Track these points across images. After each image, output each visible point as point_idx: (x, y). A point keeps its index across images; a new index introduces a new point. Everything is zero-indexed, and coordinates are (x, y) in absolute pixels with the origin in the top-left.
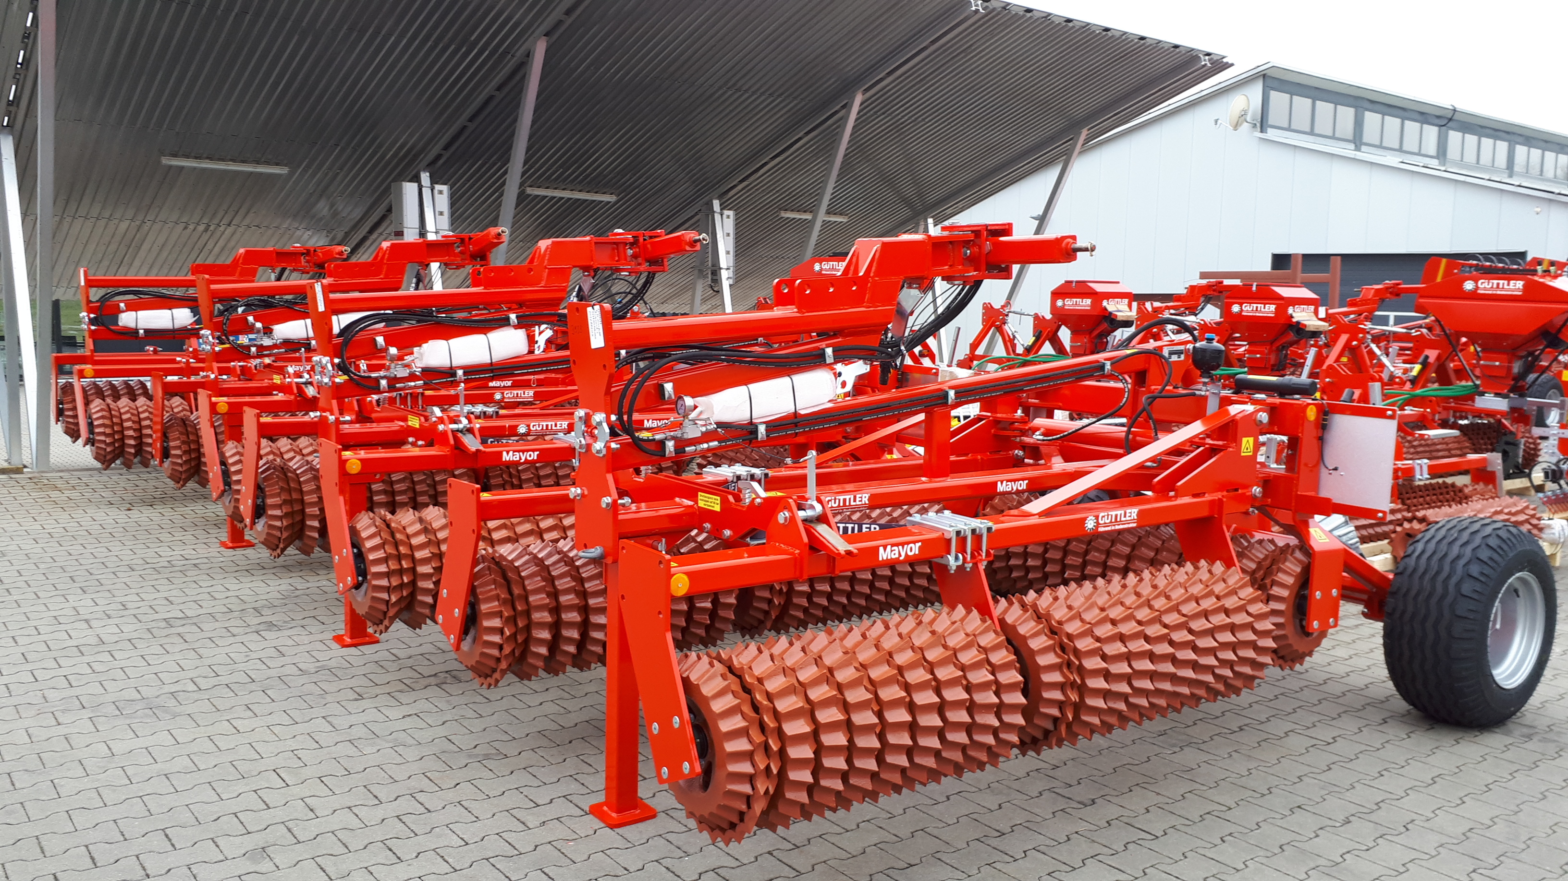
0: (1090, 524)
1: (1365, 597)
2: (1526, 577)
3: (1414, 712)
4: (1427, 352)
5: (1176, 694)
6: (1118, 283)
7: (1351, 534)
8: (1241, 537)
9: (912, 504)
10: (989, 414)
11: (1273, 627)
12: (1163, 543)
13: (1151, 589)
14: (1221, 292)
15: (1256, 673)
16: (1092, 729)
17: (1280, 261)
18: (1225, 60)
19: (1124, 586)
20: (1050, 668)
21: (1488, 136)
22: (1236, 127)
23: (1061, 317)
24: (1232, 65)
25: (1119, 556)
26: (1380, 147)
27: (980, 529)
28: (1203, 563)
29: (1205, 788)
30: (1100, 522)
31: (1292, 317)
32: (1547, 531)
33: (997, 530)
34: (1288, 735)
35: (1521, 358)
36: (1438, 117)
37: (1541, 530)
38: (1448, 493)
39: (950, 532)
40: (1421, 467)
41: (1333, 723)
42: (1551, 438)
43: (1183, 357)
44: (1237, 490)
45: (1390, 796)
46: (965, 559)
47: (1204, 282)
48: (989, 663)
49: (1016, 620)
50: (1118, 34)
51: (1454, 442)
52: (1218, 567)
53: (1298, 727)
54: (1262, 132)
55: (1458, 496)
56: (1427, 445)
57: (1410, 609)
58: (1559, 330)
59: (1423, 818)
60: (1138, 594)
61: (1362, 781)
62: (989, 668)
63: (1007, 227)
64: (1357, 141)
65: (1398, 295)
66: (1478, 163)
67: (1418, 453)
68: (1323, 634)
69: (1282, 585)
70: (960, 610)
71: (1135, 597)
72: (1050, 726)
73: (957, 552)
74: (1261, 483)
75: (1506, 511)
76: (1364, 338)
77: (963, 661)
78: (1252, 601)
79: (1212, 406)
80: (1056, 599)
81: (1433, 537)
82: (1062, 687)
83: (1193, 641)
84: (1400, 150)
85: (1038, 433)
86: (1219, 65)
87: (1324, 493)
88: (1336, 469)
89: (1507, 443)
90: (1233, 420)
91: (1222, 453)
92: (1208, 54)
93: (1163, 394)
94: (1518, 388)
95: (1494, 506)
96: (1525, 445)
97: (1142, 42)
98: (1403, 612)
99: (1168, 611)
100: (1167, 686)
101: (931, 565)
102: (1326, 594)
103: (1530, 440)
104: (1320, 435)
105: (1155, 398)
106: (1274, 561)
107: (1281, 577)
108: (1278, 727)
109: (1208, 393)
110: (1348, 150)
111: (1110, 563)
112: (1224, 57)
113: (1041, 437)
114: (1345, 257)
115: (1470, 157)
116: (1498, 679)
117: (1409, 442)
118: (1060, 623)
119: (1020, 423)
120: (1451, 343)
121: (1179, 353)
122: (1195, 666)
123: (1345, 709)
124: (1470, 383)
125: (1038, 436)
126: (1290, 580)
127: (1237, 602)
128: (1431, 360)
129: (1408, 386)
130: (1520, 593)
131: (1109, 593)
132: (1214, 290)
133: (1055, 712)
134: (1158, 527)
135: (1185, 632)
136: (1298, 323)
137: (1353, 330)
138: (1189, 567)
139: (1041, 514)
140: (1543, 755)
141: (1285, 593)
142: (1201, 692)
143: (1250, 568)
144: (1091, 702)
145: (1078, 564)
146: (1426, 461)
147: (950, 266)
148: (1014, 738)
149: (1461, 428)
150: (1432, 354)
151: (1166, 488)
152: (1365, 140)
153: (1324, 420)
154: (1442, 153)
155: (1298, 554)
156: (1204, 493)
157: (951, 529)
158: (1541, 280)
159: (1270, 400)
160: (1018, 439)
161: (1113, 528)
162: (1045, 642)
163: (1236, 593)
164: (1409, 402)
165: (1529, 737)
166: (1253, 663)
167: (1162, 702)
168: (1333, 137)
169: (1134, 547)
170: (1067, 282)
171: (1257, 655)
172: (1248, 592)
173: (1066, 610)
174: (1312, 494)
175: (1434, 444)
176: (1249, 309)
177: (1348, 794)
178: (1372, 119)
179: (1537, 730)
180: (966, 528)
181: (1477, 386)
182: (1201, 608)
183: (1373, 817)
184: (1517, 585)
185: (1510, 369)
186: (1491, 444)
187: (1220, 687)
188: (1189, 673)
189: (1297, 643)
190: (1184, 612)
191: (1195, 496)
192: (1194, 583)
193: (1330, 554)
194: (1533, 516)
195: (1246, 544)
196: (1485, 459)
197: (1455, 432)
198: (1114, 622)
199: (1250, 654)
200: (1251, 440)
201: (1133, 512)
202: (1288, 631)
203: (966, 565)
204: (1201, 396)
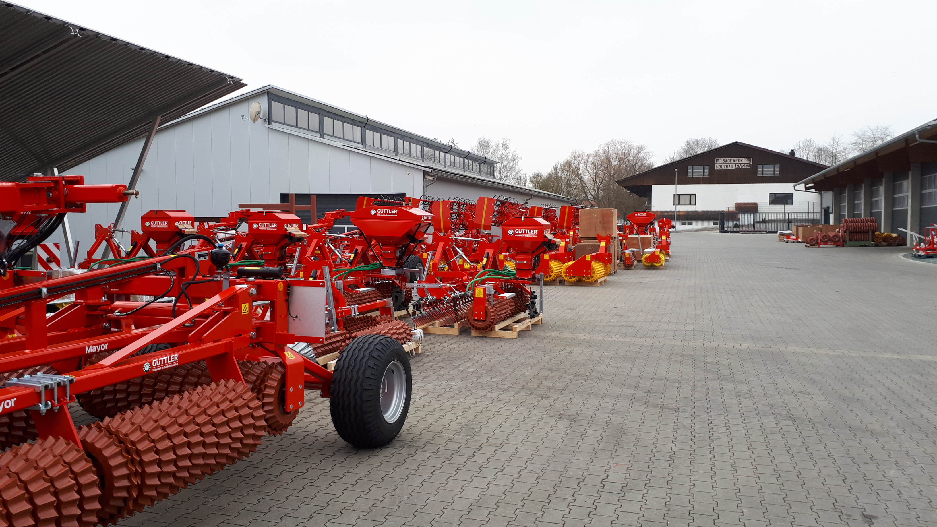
0: (146, 368)
1: (321, 386)
2: (396, 363)
3: (349, 445)
4: (357, 247)
5: (206, 465)
6: (185, 211)
7: (311, 352)
8: (248, 362)
9: (26, 368)
10: (83, 301)
11: (265, 413)
12: (202, 372)
13: (189, 403)
14: (249, 216)
15: (257, 442)
16: (152, 499)
17: (285, 197)
18: (242, 82)
19: (171, 404)
20: (119, 466)
21: (384, 134)
22: (254, 120)
23: (149, 233)
24: (246, 85)
25: (176, 384)
26: (333, 136)
27: (64, 382)
28: (222, 382)
29: (232, 517)
30: (154, 365)
31: (286, 230)
32: (414, 336)
33: (77, 381)
34: (282, 474)
35: (400, 248)
36: (360, 122)
37: (411, 336)
38: (368, 321)
39: (39, 387)
40: (354, 309)
41: (308, 461)
42: (415, 288)
43: (207, 258)
44: (241, 335)
45: (334, 496)
46: (52, 404)
47: (239, 210)
48: (72, 472)
49: (94, 439)
50: (175, 61)
51: (373, 294)
52: (231, 383)
53: (288, 467)
54: (269, 124)
55: (374, 322)
56: (360, 296)
57: (342, 389)
58: (415, 234)
59: (350, 505)
60: (179, 408)
61: (320, 492)
62: (72, 476)
63: (79, 178)
64: (321, 132)
65: (343, 217)
66: (381, 147)
67: (355, 301)
68: (296, 411)
69: (271, 387)
70: (51, 439)
71: (178, 410)
72: (122, 504)
73: (47, 400)
74: (255, 330)
75: (395, 328)
76: (325, 240)
77: (51, 475)
78: (252, 400)
79: (226, 286)
80: (123, 420)
81: (351, 348)
82: (128, 477)
83: (216, 431)
84: (343, 138)
85: (116, 311)
86: (238, 84)
87: (291, 332)
88: (296, 317)
89: (397, 292)
90: (236, 294)
91: (231, 314)
92: (232, 77)
93: (194, 281)
94: (399, 264)
95: (389, 326)
96: (405, 292)
97: (191, 67)
98: (339, 391)
99: (199, 415)
100: (200, 461)
101: (26, 411)
102: (296, 388)
103: (408, 290)
104: (287, 299)
105: (190, 284)
106: (266, 374)
107: (270, 383)
108: (277, 470)
109: (222, 279)
110: (316, 137)
111: (170, 389)
112: (241, 80)
113: (118, 314)
114: (318, 195)
115: (377, 144)
116: (386, 419)
117: (351, 295)
118: (126, 435)
119: (105, 305)
120: (367, 242)
121: (205, 256)
122: (217, 445)
123: (314, 451)
124: (378, 262)
125: (117, 313)
126: (275, 384)
127: (242, 402)
128: (359, 251)
129: (349, 265)
130: (394, 372)
131: (160, 410)
132: (245, 215)
133: (124, 494)
134: (199, 362)
135: (211, 426)
136: (290, 233)
137: (319, 236)
138: (213, 385)
139: (111, 366)
140: (408, 455)
141: (272, 392)
142: (224, 460)
143: (253, 380)
144: (149, 482)
145: (150, 392)
146: (357, 305)
147: (37, 204)
148: (94, 519)
149: (376, 286)
150: (359, 248)
151: (199, 339)
152: (325, 132)
153: (288, 290)
154: (363, 141)
155: (279, 368)
156: (221, 339)
157: (40, 385)
158: (405, 209)
159: (257, 281)
160: (104, 316)
161: (162, 368)
162: (115, 450)
163: (241, 397)
164: (351, 274)
165: (403, 447)
166: (254, 437)
167: (198, 472)
168: (308, 130)
169: (184, 377)
170: (151, 211)
171: (256, 431)
172: (249, 395)
173: (130, 426)
174: (285, 332)
175: (363, 296)
176: (262, 226)
177: (313, 501)
178: (328, 121)
179: (406, 442)
180: (52, 383)
181: (381, 264)
182: (220, 409)
183: (325, 511)
184: (393, 368)
185: (395, 254)
186: (390, 293)
187: (235, 455)
188: (214, 451)
189: (282, 420)
190: (210, 414)
191: (215, 342)
192: (216, 395)
193: (296, 365)
194: (407, 329)
195: (250, 366)
196: (385, 302)
197: (372, 289)
198: (163, 428)
199: (252, 431)
200: (247, 305)
201: (176, 356)
202: (276, 413)
203: (54, 408)
204: (217, 281)
